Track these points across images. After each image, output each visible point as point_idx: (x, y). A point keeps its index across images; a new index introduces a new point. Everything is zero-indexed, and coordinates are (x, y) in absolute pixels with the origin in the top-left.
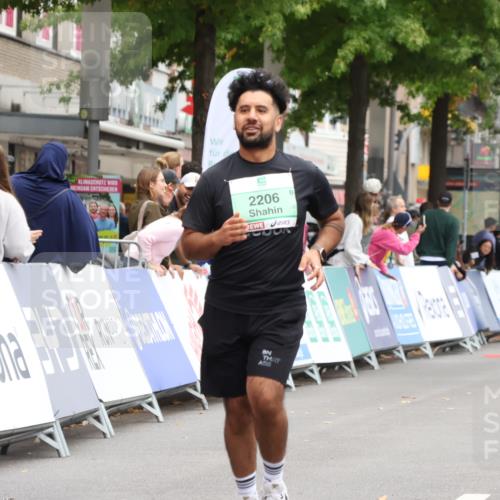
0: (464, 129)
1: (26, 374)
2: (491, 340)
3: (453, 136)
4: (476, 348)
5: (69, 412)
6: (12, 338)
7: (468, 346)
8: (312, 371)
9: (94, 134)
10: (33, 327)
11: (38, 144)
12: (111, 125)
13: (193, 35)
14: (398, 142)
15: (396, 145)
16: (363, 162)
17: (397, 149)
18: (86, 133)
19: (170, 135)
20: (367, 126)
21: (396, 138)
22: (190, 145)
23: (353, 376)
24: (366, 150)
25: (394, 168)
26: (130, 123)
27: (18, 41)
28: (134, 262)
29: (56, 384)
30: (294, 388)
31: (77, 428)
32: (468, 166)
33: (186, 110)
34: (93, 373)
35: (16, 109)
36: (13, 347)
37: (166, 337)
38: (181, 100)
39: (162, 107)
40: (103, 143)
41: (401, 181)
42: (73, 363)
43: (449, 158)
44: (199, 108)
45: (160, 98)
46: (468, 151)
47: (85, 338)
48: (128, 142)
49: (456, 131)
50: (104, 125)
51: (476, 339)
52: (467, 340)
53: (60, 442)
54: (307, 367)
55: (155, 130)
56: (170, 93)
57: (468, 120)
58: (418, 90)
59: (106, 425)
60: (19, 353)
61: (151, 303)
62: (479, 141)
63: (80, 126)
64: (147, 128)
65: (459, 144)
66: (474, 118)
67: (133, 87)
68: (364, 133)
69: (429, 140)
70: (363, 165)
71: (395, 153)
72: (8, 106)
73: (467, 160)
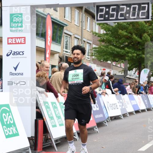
1: (118, 108)
5: (123, 113)
6: (116, 104)
9: (126, 77)
10: (119, 103)
11: (118, 79)
13: (138, 64)
18: (125, 77)
19: (135, 77)
22: (138, 78)
26: (130, 76)
27: (116, 66)
29: (122, 110)
31: (124, 115)
33: (137, 74)
34: (126, 108)
35: (115, 74)
36: (116, 105)
37: (136, 104)
38: (137, 73)
39: (134, 74)
40: (127, 79)
42: (124, 107)
44: (139, 74)
45: (134, 73)
47: (125, 104)
48: (130, 78)
50: (127, 76)
53: (122, 117)
55: (133, 77)
56: (135, 72)
59: (128, 115)
60: (117, 106)
61: (134, 99)
63: (123, 76)
64: (132, 77)
67: (130, 71)
72: (114, 74)
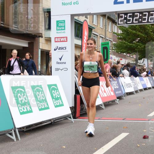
1: (132, 87)
5: (136, 90)
6: (130, 83)
10: (132, 83)
12: (138, 64)
18: (136, 65)
27: (129, 57)
28: (141, 76)
29: (134, 88)
31: (136, 92)
34: (138, 87)
35: (129, 63)
37: (144, 83)
39: (143, 62)
40: (138, 66)
42: (136, 86)
47: (137, 83)
48: (140, 65)
53: (135, 93)
55: (142, 64)
59: (139, 91)
60: (131, 85)
61: (143, 80)
67: (140, 60)
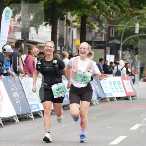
0: (92, 27)
2: (102, 101)
3: (88, 30)
4: (97, 104)
7: (94, 103)
8: (40, 113)
14: (69, 32)
15: (68, 33)
16: (57, 39)
17: (69, 34)
20: (58, 26)
21: (68, 31)
23: (54, 115)
24: (58, 35)
25: (68, 41)
30: (34, 119)
32: (93, 40)
41: (70, 46)
43: (87, 37)
46: (93, 35)
49: (89, 28)
51: (97, 100)
52: (94, 101)
54: (38, 112)
57: (93, 24)
58: (74, 14)
62: (97, 32)
65: (90, 33)
66: (95, 24)
68: (57, 29)
69: (79, 31)
70: (57, 41)
71: (68, 36)
73: (93, 38)
